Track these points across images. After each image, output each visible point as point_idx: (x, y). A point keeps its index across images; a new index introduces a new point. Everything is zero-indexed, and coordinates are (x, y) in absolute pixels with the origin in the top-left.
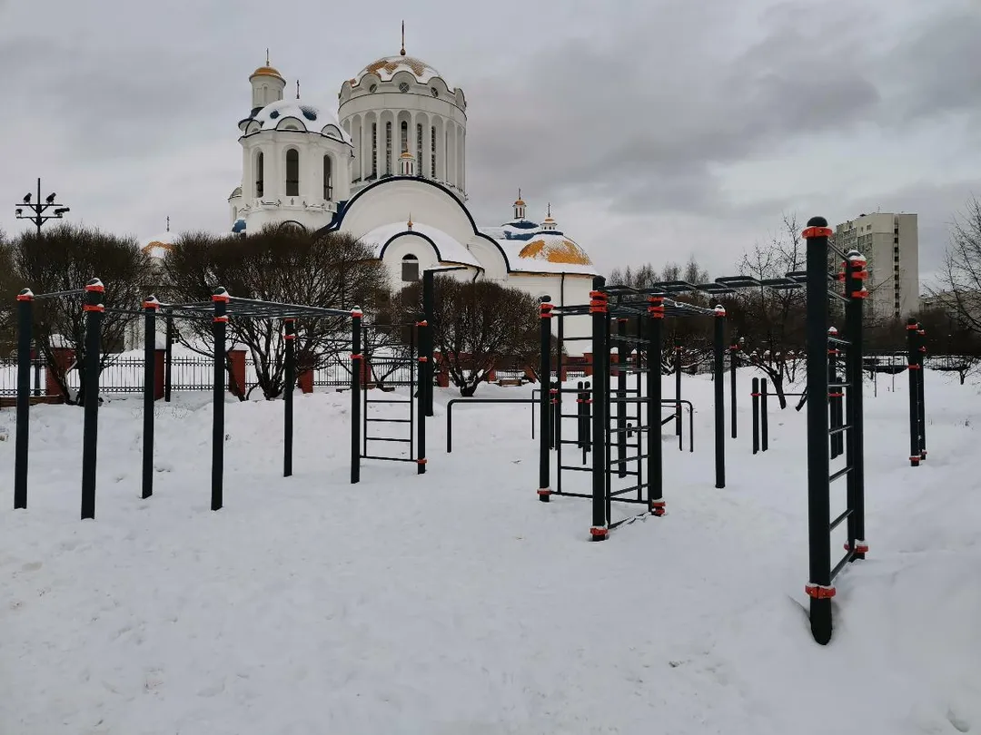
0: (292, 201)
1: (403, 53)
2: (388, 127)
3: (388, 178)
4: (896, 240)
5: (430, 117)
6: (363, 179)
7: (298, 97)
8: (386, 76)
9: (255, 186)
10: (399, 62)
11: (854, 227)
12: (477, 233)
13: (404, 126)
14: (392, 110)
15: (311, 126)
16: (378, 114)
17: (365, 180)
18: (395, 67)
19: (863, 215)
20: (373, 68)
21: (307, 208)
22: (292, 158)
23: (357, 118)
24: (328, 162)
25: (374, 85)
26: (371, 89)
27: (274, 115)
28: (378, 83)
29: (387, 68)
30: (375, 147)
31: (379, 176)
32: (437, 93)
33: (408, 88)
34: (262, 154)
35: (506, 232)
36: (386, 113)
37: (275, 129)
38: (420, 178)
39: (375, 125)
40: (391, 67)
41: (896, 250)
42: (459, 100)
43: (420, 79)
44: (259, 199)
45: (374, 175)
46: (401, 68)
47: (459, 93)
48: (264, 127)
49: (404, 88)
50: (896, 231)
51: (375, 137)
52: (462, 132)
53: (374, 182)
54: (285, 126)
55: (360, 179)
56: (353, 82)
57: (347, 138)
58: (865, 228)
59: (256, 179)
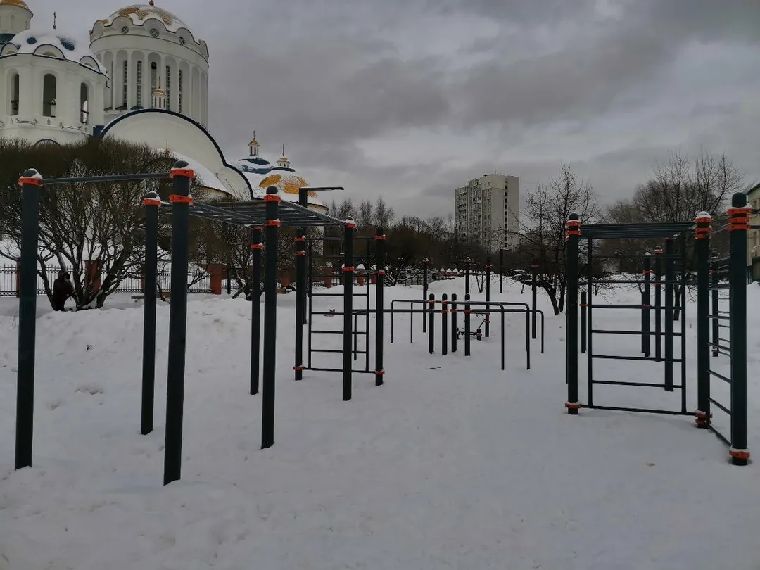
0: (49, 121)
1: (152, 4)
2: (138, 66)
3: (139, 110)
4: (506, 194)
5: (178, 61)
6: (114, 108)
7: (55, 27)
8: (137, 21)
9: (10, 105)
10: (150, 11)
11: (480, 183)
12: (225, 164)
13: (154, 66)
14: (143, 51)
15: (69, 54)
16: (130, 53)
17: (116, 109)
18: (146, 14)
19: (485, 175)
20: (125, 12)
21: (64, 129)
22: (50, 83)
23: (108, 54)
24: (84, 89)
25: (125, 27)
26: (123, 30)
27: (32, 41)
28: (130, 26)
29: (138, 14)
30: (126, 81)
31: (129, 106)
32: (184, 42)
33: (158, 33)
34: (18, 76)
35: (244, 166)
36: (137, 53)
37: (33, 54)
38: (168, 112)
39: (126, 62)
40: (142, 14)
41: (506, 200)
42: (202, 50)
43: (169, 28)
44: (14, 117)
45: (125, 106)
46: (151, 16)
47: (202, 45)
48: (22, 50)
49: (154, 33)
50: (506, 187)
51: (126, 73)
52: (205, 77)
53: (125, 112)
54: (44, 52)
55: (111, 108)
56: (105, 22)
57: (103, 70)
58: (487, 185)
59: (10, 98)
